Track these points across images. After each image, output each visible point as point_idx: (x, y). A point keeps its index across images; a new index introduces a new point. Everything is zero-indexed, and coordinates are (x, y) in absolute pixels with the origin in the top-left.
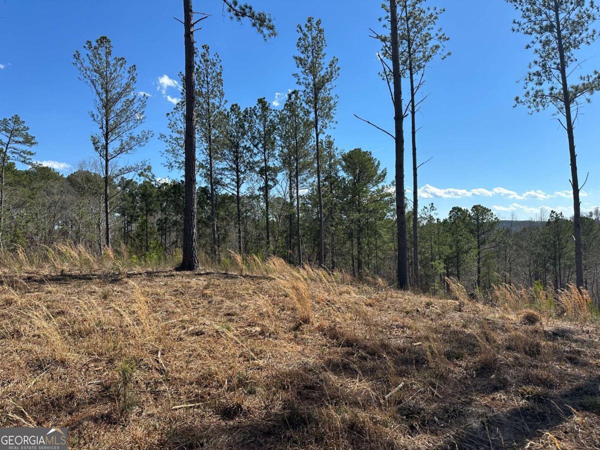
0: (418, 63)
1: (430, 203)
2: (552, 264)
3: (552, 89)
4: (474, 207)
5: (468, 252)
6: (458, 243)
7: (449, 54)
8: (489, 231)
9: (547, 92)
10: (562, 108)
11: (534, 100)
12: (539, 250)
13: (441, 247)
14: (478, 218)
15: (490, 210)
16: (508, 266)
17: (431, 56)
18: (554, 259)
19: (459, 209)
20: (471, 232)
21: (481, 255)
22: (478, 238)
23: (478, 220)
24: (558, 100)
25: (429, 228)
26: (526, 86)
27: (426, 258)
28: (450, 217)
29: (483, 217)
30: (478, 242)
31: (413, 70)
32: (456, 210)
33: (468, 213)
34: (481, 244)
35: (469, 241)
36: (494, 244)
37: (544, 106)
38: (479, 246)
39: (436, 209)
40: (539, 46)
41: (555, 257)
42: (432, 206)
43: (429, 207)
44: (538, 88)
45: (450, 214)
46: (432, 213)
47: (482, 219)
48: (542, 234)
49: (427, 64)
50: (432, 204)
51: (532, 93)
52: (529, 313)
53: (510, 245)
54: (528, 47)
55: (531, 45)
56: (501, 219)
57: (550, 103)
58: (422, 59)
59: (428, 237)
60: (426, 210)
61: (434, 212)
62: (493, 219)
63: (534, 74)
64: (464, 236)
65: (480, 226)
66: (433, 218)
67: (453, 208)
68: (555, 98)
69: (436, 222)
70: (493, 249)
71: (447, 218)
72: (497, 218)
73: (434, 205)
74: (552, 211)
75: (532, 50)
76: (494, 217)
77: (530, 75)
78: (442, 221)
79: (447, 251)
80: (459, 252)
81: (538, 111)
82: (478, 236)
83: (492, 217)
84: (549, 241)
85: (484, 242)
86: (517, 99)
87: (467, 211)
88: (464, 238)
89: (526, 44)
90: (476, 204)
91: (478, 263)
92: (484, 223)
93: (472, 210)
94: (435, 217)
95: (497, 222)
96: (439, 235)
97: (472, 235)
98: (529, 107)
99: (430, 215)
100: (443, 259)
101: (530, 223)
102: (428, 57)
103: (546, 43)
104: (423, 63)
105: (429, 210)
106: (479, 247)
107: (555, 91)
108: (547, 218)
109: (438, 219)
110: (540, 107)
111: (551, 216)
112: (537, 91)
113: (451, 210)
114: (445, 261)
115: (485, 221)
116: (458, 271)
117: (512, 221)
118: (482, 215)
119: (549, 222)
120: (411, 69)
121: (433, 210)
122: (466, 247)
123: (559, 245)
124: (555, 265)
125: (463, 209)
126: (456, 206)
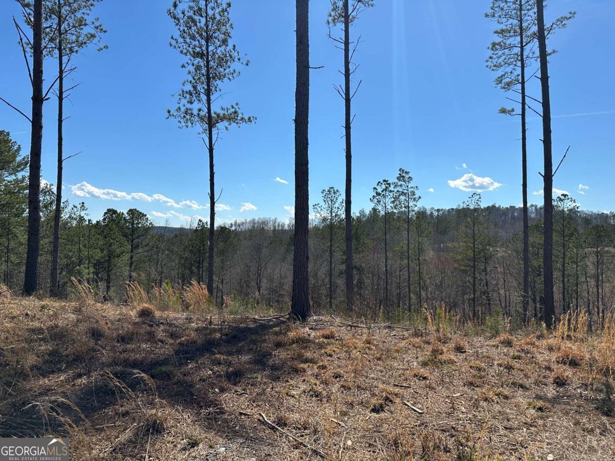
0: (70, 46)
1: (81, 202)
2: (197, 267)
3: (200, 110)
4: (130, 210)
5: (119, 256)
6: (110, 246)
7: (106, 47)
8: (143, 235)
9: (195, 112)
10: (206, 130)
11: (184, 117)
12: (187, 254)
13: (92, 251)
14: (134, 222)
15: (146, 215)
16: (160, 269)
17: (85, 43)
18: (199, 263)
19: (114, 212)
20: (125, 236)
21: (134, 259)
22: (132, 242)
23: (133, 224)
24: (204, 122)
25: (78, 229)
26: (179, 102)
27: (73, 262)
28: (104, 219)
29: (138, 221)
30: (132, 246)
31: (64, 51)
32: (111, 212)
33: (124, 216)
34: (134, 248)
35: (121, 245)
36: (147, 249)
37: (192, 124)
38: (132, 250)
39: (87, 209)
40: (192, 69)
41: (199, 261)
42: (83, 206)
43: (79, 206)
44: (189, 106)
45: (104, 215)
46: (82, 214)
47: (137, 224)
48: (191, 240)
49: (80, 50)
50: (83, 203)
51: (183, 109)
52: (145, 307)
53: (163, 249)
54: (183, 66)
55: (186, 65)
56: (156, 225)
57: (197, 123)
58: (74, 42)
59: (76, 239)
60: (75, 209)
61: (85, 212)
62: (148, 224)
63: (187, 93)
64: (117, 239)
65: (134, 230)
66: (84, 219)
67: (108, 210)
68: (202, 119)
69: (87, 223)
70: (146, 253)
71: (101, 220)
72: (151, 223)
73: (85, 205)
74: (200, 220)
75: (186, 70)
76: (149, 222)
77: (183, 92)
78: (94, 222)
79: (98, 255)
80: (111, 255)
81: (187, 127)
82: (132, 240)
83: (147, 222)
84: (195, 247)
85: (138, 246)
86: (169, 112)
87: (123, 214)
88: (117, 242)
89: (182, 64)
90: (132, 208)
91: (130, 267)
92: (139, 227)
93: (127, 213)
94: (86, 218)
95: (153, 228)
96: (89, 238)
97: (125, 239)
98: (180, 122)
99: (80, 215)
100: (93, 263)
101: (182, 230)
102: (82, 43)
103: (198, 68)
104: (76, 48)
105: (79, 210)
106: (132, 252)
107: (202, 113)
108: (195, 225)
109: (89, 220)
110: (189, 124)
111: (199, 224)
112: (187, 109)
113: (106, 211)
114: (95, 266)
115: (140, 226)
116: (109, 276)
117: (166, 228)
118: (137, 219)
119: (196, 230)
120: (60, 50)
121: (83, 210)
122: (118, 251)
123: (203, 250)
124: (198, 268)
125: (118, 212)
126: (111, 208)
